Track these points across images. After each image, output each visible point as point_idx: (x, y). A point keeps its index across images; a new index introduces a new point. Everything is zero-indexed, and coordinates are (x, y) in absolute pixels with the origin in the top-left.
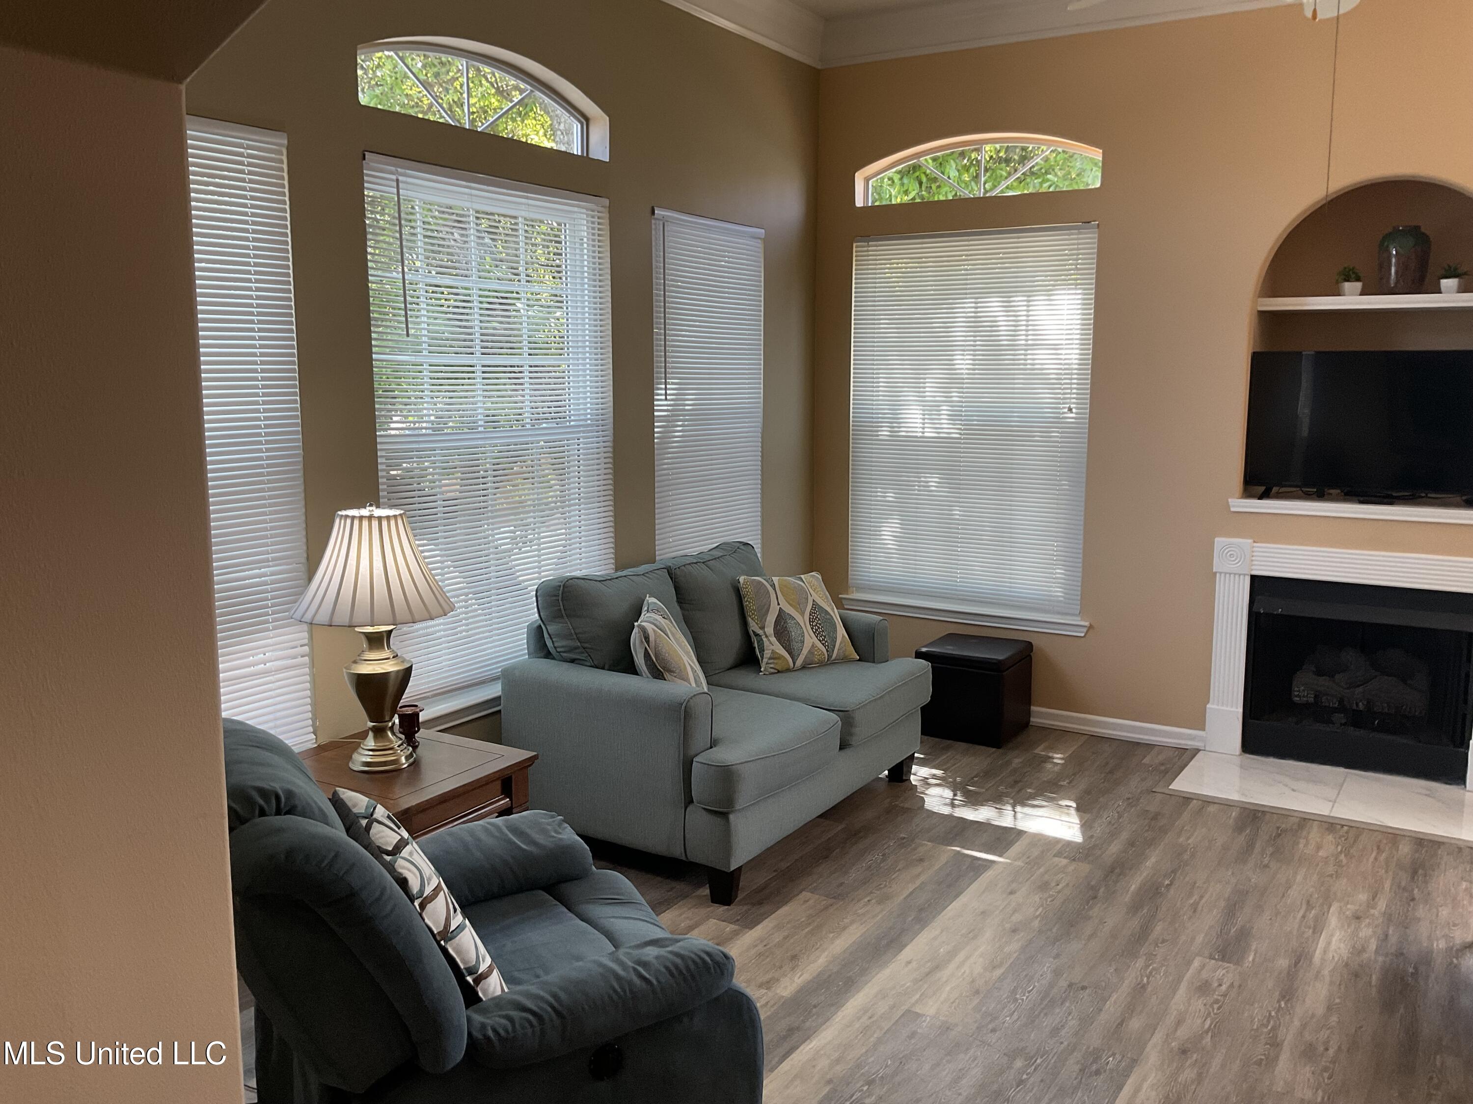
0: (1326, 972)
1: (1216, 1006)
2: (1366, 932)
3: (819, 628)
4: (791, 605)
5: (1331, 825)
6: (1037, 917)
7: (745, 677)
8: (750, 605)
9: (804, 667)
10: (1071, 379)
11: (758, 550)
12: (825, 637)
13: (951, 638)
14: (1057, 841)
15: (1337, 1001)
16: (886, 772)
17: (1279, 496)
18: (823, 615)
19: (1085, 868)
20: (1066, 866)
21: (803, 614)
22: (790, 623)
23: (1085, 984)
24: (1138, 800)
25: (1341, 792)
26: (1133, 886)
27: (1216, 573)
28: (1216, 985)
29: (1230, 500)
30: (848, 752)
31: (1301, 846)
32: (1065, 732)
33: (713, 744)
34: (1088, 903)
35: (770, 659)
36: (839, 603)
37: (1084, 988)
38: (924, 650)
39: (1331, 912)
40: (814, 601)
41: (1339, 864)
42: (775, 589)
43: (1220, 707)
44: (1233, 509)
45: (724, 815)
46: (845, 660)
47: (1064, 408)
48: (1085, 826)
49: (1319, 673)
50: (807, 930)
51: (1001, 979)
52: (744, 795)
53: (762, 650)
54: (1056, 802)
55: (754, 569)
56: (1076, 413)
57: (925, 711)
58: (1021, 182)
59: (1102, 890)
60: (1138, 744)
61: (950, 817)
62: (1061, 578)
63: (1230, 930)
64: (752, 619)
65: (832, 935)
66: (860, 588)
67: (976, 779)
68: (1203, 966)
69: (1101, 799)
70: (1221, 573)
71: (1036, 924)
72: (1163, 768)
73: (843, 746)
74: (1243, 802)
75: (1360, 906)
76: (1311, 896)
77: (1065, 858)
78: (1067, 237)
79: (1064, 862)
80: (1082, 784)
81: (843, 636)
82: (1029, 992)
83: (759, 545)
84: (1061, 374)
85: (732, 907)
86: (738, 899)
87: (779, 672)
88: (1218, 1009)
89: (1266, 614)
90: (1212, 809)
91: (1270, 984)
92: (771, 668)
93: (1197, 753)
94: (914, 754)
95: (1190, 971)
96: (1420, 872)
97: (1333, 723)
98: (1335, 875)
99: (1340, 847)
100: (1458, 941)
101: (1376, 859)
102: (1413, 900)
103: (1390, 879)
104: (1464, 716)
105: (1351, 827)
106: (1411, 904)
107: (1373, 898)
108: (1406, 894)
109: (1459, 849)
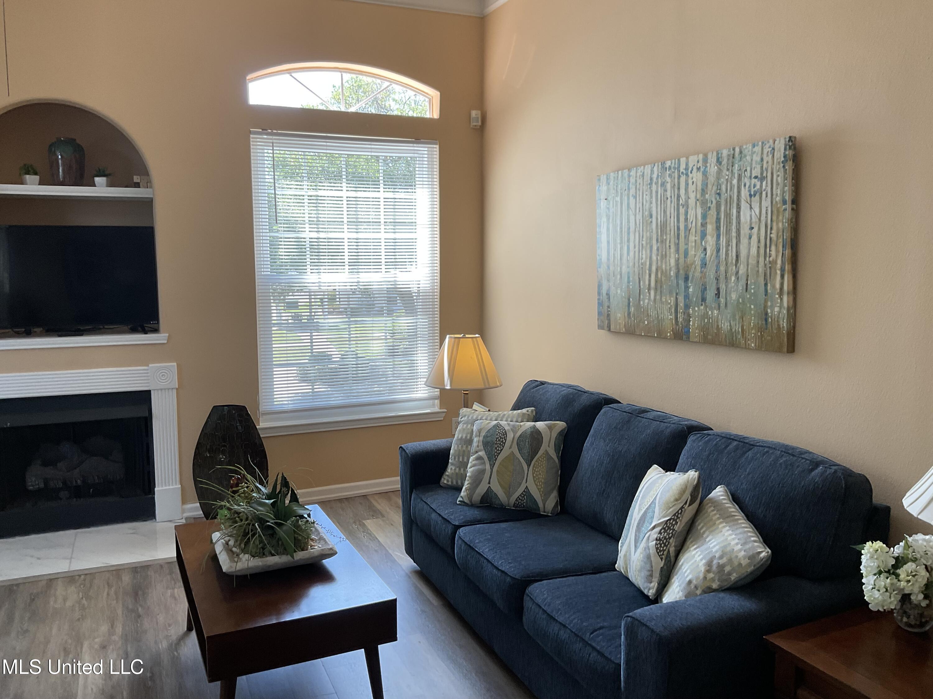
5: (71, 578)
25: (75, 550)
31: (52, 603)
41: (82, 608)
49: (45, 465)
75: (104, 637)
76: (66, 642)
96: (140, 593)
97: (61, 499)
98: (83, 618)
99: (81, 594)
100: (174, 638)
101: (108, 594)
102: (139, 616)
103: (121, 606)
104: (149, 472)
105: (86, 574)
106: (139, 620)
107: (112, 626)
108: (133, 615)
109: (161, 566)
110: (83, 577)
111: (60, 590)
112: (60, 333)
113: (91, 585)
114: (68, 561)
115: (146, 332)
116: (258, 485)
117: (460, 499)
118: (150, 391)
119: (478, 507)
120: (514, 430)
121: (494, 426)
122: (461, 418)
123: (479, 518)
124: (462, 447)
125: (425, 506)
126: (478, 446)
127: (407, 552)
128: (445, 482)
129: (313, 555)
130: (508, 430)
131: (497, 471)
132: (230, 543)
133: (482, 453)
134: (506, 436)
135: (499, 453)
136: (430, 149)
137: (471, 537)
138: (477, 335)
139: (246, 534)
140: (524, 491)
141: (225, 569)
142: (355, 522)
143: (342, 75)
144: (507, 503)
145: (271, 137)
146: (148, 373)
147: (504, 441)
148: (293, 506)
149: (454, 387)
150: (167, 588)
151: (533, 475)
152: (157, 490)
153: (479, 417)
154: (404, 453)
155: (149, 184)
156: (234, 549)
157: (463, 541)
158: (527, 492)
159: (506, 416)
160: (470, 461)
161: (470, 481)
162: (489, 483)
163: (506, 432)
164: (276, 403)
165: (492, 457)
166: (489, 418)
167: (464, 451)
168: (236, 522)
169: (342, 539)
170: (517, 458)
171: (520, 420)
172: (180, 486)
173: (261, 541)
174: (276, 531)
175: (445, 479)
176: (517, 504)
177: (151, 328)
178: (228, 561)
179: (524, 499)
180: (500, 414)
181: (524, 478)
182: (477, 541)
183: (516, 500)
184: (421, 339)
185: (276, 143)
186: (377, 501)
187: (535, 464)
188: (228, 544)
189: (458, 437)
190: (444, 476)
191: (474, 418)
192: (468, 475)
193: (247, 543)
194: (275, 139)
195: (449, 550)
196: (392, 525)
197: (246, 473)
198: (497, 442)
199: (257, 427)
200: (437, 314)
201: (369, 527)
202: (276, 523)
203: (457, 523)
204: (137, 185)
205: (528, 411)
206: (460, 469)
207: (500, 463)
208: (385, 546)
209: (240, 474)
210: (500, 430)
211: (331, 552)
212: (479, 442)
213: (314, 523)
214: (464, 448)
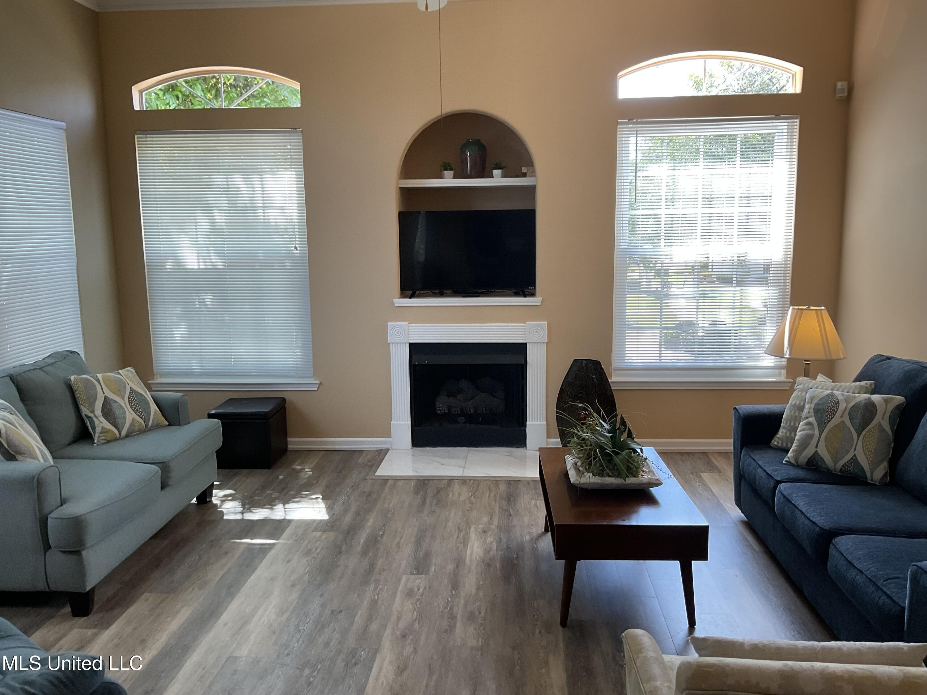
0: (473, 568)
1: (418, 603)
2: (490, 539)
3: (136, 406)
4: (114, 393)
5: (464, 481)
6: (306, 573)
7: (83, 449)
8: (81, 396)
9: (127, 436)
10: (294, 229)
11: (82, 355)
12: (142, 412)
13: (232, 401)
14: (314, 521)
15: (481, 583)
16: (195, 499)
17: (420, 296)
18: (139, 397)
19: (332, 535)
20: (320, 536)
21: (123, 398)
22: (114, 405)
23: (341, 609)
24: (358, 486)
25: (467, 462)
26: (362, 540)
27: (390, 343)
28: (416, 590)
29: (394, 300)
30: (167, 490)
31: (450, 496)
32: (310, 451)
33: (63, 502)
34: (337, 556)
35: (101, 433)
36: (149, 387)
37: (341, 612)
38: (213, 412)
39: (471, 531)
40: (131, 388)
41: (472, 503)
42: (99, 382)
43: (398, 423)
44: (396, 305)
45: (78, 553)
46: (157, 427)
47: (292, 247)
48: (329, 509)
49: (449, 395)
50: (150, 620)
51: (288, 620)
52: (91, 537)
53: (94, 428)
54: (309, 497)
55: (81, 370)
56: (300, 251)
57: (219, 453)
58: (246, 101)
59: (344, 546)
60: (354, 451)
61: (242, 520)
62: (300, 355)
63: (420, 554)
64: (84, 406)
65: (169, 619)
66: (162, 375)
67: (257, 492)
68: (408, 580)
69: (337, 489)
70: (392, 343)
71: (306, 578)
72: (370, 464)
73: (163, 486)
74: (416, 476)
75: (485, 525)
76: (460, 524)
77: (319, 531)
78: (283, 138)
79: (319, 534)
80: (324, 482)
81: (156, 410)
82: (307, 624)
83: (83, 352)
84: (287, 225)
85: (90, 616)
86: (94, 610)
87: (109, 442)
88: (420, 604)
89: (418, 365)
90: (400, 483)
91: (446, 582)
92: (103, 439)
93: (388, 452)
94: (213, 483)
95: (401, 586)
96: (512, 499)
97: (459, 423)
98: (470, 510)
99: (470, 493)
100: (535, 534)
101: (489, 496)
102: (510, 515)
103: (498, 506)
104: (523, 409)
105: (474, 480)
106: (510, 518)
107: (491, 519)
108: (507, 513)
109: (528, 483)
110: (472, 481)
111: (456, 487)
112: (463, 295)
113: (477, 488)
114: (463, 469)
115: (525, 296)
116: (602, 422)
117: (786, 459)
118: (526, 344)
119: (803, 468)
120: (847, 400)
121: (827, 395)
122: (797, 386)
123: (802, 477)
124: (795, 413)
125: (753, 462)
126: (809, 412)
127: (736, 504)
128: (776, 443)
129: (641, 482)
130: (841, 400)
131: (826, 437)
132: (578, 464)
133: (812, 419)
134: (839, 406)
135: (829, 421)
136: (790, 124)
137: (790, 492)
138: (823, 308)
139: (589, 456)
140: (852, 458)
141: (572, 481)
142: (692, 473)
143: (705, 61)
144: (833, 467)
145: (636, 126)
146: (525, 329)
147: (836, 410)
148: (628, 440)
149: (793, 357)
150: (532, 499)
151: (863, 444)
152: (529, 424)
153: (815, 386)
154: (737, 413)
155: (533, 174)
156: (581, 468)
157: (782, 494)
158: (854, 460)
159: (843, 387)
160: (800, 425)
161: (798, 443)
162: (817, 447)
163: (838, 401)
164: (626, 361)
165: (822, 424)
166: (825, 388)
167: (796, 416)
168: (582, 447)
169: (669, 476)
170: (848, 427)
171: (857, 391)
172: (546, 423)
173: (601, 465)
174: (613, 458)
175: (775, 440)
176: (844, 470)
177: (529, 292)
178: (575, 475)
179: (852, 466)
180: (836, 385)
181: (852, 446)
182: (795, 495)
183: (843, 466)
184: (770, 309)
185: (640, 131)
186: (715, 458)
187: (865, 434)
188: (576, 465)
189: (791, 403)
190: (775, 438)
191: (810, 386)
192: (796, 438)
193: (590, 464)
194: (639, 127)
195: (770, 502)
196: (727, 480)
197: (592, 411)
198: (828, 410)
199: (609, 380)
200: (788, 286)
201: (705, 479)
202: (613, 451)
203: (779, 479)
204: (524, 175)
205: (866, 384)
206: (790, 433)
207: (829, 430)
208: (718, 497)
209: (587, 411)
210: (833, 399)
211: (657, 482)
212: (810, 409)
213: (646, 459)
214: (797, 414)
